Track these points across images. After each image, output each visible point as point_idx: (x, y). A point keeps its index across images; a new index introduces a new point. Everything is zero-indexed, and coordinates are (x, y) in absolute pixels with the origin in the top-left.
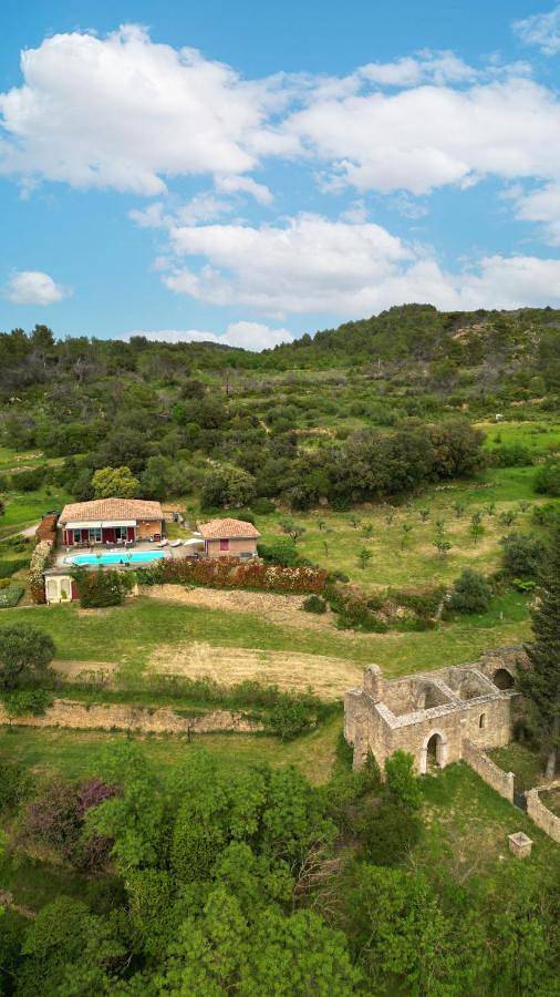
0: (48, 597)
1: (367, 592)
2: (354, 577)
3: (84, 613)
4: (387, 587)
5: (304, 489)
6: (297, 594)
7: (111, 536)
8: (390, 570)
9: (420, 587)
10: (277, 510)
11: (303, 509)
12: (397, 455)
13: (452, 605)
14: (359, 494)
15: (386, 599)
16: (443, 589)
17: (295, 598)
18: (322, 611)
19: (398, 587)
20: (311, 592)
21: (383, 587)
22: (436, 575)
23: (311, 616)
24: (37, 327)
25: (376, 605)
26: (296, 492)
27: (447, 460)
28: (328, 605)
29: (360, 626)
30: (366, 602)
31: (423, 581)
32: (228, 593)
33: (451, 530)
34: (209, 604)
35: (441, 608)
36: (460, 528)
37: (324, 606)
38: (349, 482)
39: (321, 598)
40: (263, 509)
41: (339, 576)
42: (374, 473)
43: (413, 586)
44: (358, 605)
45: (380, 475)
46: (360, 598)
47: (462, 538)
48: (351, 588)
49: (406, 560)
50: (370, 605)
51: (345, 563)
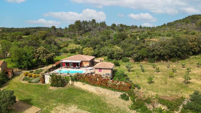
0: (46, 82)
1: (146, 94)
2: (144, 87)
3: (51, 88)
4: (156, 93)
5: (138, 54)
6: (119, 91)
7: (75, 65)
8: (161, 86)
9: (172, 96)
10: (130, 61)
11: (138, 61)
12: (174, 44)
13: (186, 107)
14: (158, 57)
15: (154, 99)
16: (183, 99)
17: (118, 93)
18: (127, 99)
19: (161, 94)
20: (124, 91)
21: (154, 94)
22: (181, 91)
23: (122, 101)
24: (93, 20)
25: (149, 101)
26: (135, 56)
27: (196, 47)
28: (130, 97)
29: (140, 110)
30: (144, 99)
31: (174, 93)
32: (95, 87)
33: (194, 72)
34: (90, 90)
35: (181, 107)
36: (198, 71)
37: (128, 98)
38: (154, 53)
39: (127, 94)
40: (125, 60)
41: (137, 86)
42: (164, 50)
43: (168, 95)
44: (140, 100)
45: (166, 50)
46: (142, 97)
47: (198, 75)
48: (140, 92)
49: (170, 83)
50: (146, 101)
51: (143, 81)
